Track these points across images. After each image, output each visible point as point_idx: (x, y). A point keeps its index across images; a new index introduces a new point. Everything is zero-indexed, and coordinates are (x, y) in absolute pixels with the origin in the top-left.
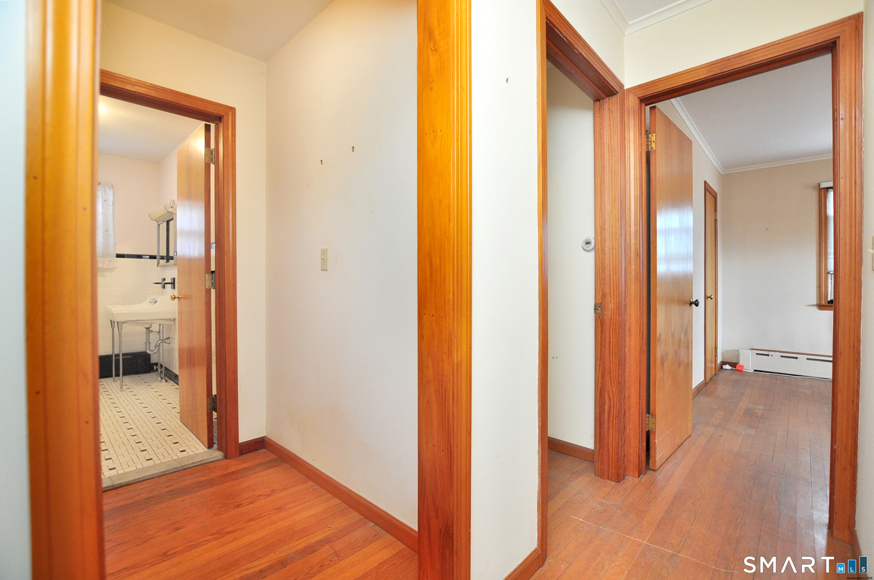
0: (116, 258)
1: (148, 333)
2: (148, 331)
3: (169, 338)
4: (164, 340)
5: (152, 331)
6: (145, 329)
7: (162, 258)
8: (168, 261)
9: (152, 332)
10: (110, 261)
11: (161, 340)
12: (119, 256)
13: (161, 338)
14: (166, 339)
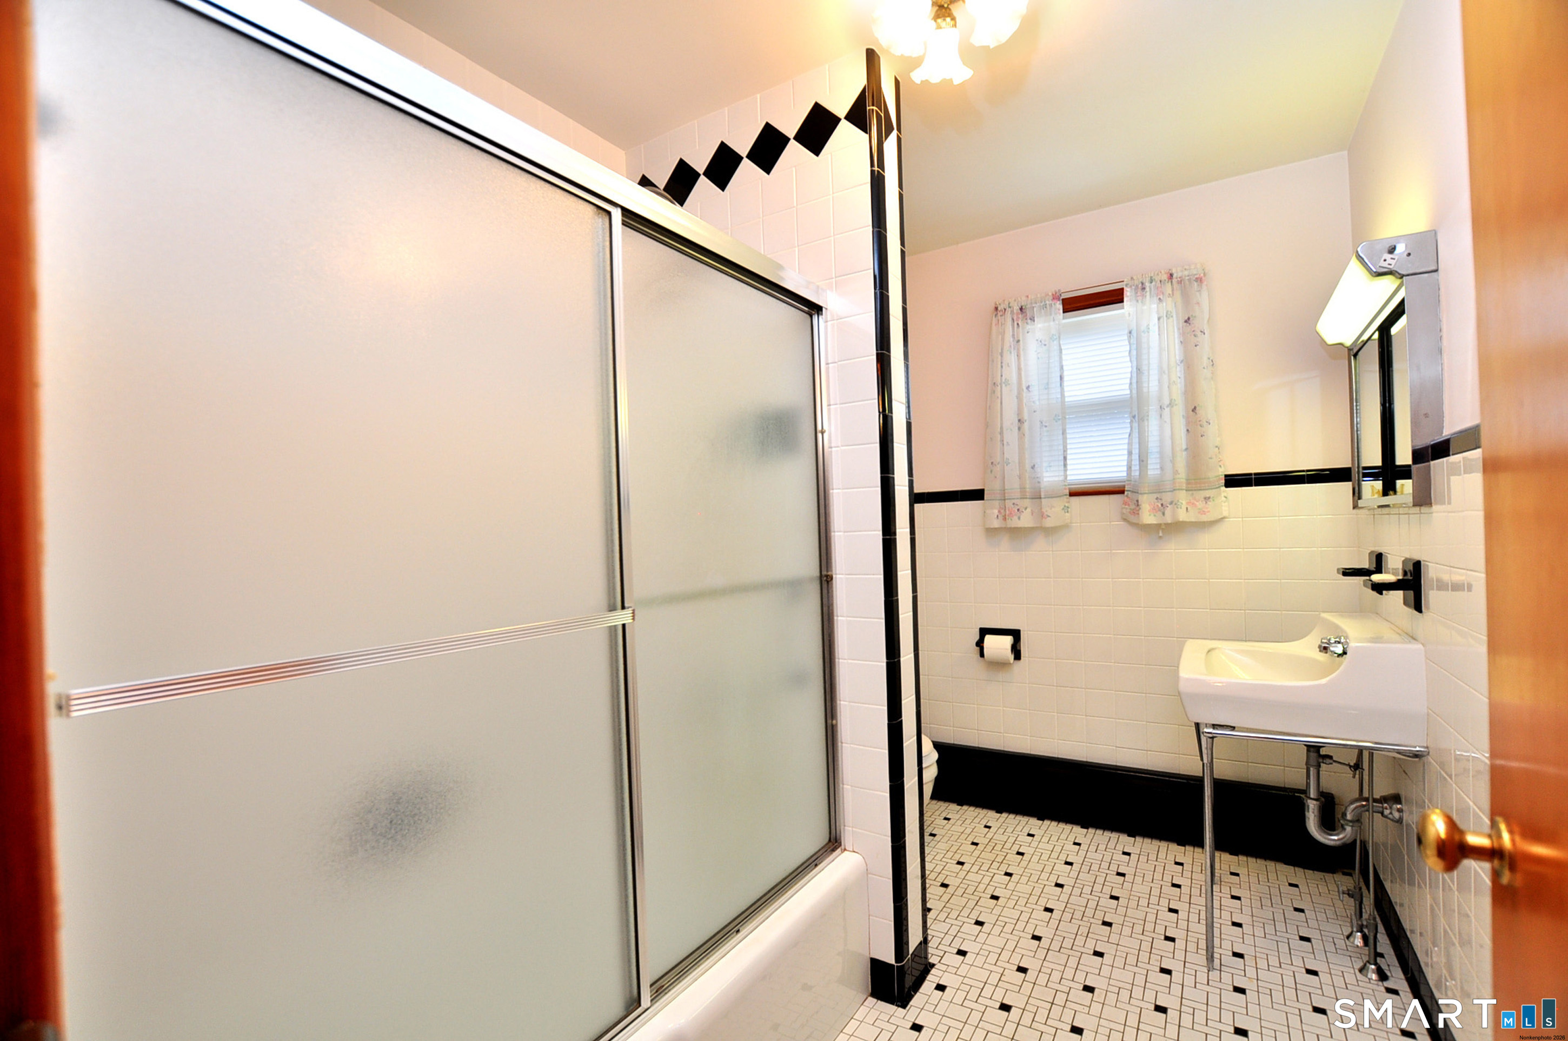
0: (1224, 488)
1: (1313, 762)
2: (1313, 755)
3: (1396, 799)
4: (1375, 801)
5: (1330, 757)
6: (1305, 748)
7: (1371, 473)
8: (1389, 489)
9: (1328, 761)
10: (1207, 499)
11: (1367, 800)
12: (1233, 481)
13: (1366, 794)
14: (1384, 799)
